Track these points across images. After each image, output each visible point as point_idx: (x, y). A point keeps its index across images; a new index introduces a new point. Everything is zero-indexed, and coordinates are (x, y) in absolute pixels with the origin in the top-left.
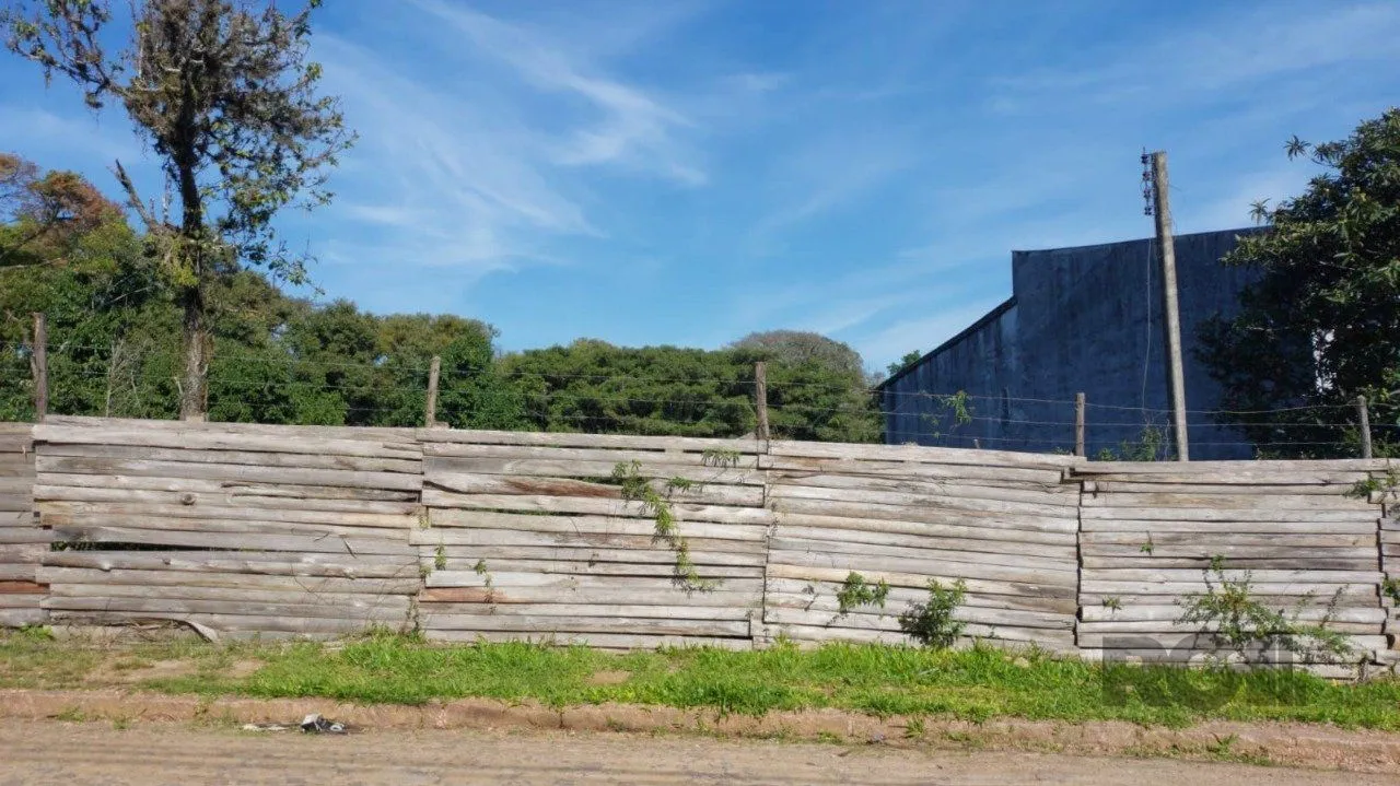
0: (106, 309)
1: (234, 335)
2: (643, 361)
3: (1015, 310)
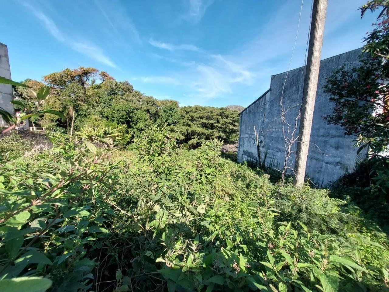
0: (109, 95)
1: (131, 101)
2: (203, 109)
3: (270, 92)
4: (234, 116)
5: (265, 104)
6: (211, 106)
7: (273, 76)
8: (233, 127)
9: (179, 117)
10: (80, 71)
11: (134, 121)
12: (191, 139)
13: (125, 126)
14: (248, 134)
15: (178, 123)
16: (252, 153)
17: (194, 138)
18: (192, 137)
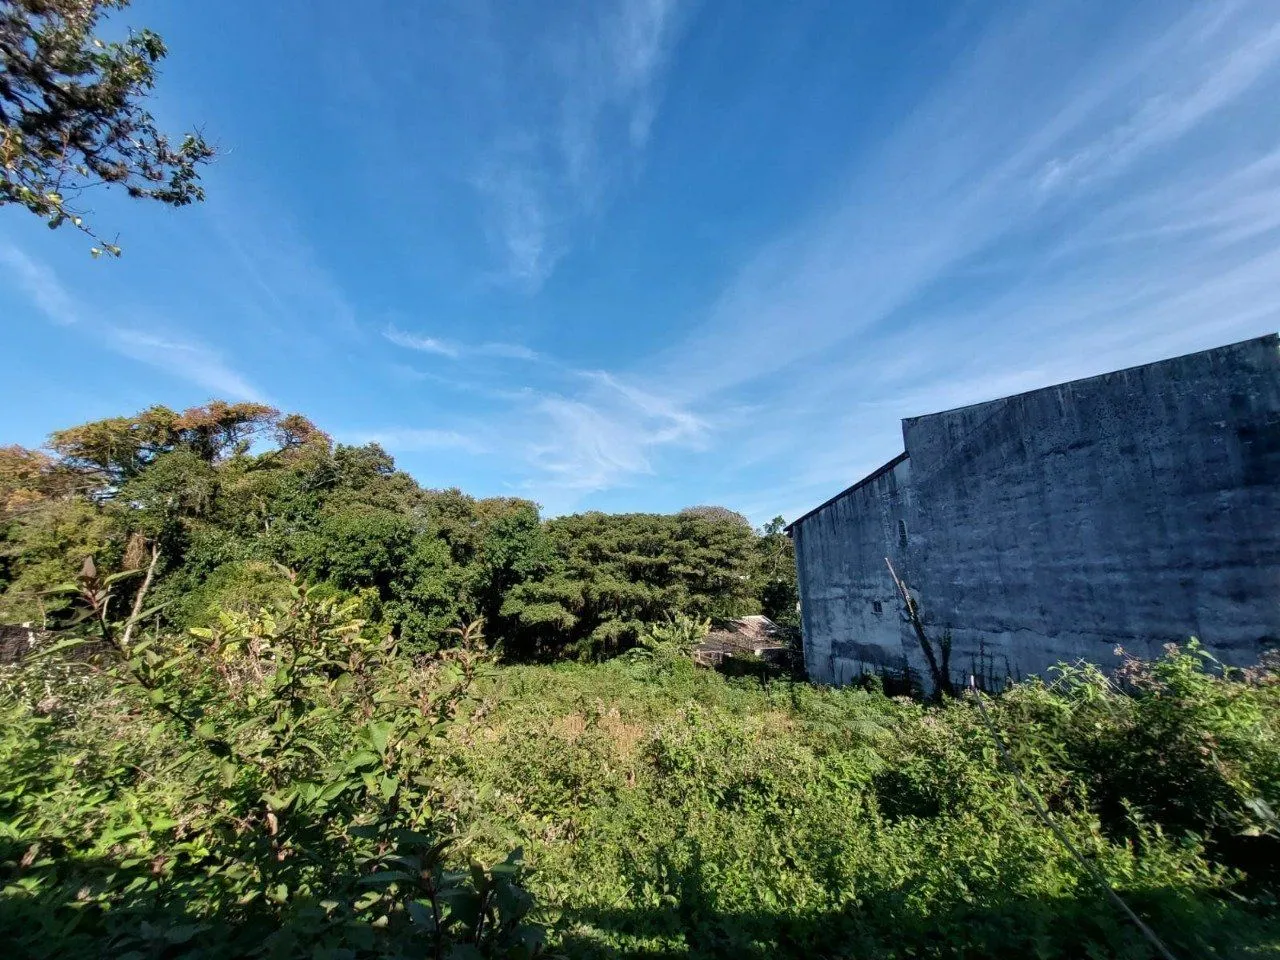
0: (310, 490)
1: (388, 507)
2: (625, 521)
3: (908, 461)
4: (725, 537)
5: (894, 494)
6: (647, 513)
7: (908, 420)
8: (727, 573)
9: (553, 550)
10: (208, 417)
11: (405, 573)
12: (599, 622)
13: (374, 592)
14: (842, 586)
15: (550, 570)
16: (875, 647)
17: (609, 619)
18: (603, 615)
